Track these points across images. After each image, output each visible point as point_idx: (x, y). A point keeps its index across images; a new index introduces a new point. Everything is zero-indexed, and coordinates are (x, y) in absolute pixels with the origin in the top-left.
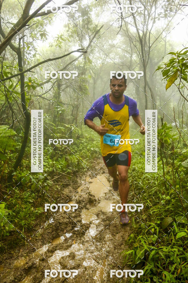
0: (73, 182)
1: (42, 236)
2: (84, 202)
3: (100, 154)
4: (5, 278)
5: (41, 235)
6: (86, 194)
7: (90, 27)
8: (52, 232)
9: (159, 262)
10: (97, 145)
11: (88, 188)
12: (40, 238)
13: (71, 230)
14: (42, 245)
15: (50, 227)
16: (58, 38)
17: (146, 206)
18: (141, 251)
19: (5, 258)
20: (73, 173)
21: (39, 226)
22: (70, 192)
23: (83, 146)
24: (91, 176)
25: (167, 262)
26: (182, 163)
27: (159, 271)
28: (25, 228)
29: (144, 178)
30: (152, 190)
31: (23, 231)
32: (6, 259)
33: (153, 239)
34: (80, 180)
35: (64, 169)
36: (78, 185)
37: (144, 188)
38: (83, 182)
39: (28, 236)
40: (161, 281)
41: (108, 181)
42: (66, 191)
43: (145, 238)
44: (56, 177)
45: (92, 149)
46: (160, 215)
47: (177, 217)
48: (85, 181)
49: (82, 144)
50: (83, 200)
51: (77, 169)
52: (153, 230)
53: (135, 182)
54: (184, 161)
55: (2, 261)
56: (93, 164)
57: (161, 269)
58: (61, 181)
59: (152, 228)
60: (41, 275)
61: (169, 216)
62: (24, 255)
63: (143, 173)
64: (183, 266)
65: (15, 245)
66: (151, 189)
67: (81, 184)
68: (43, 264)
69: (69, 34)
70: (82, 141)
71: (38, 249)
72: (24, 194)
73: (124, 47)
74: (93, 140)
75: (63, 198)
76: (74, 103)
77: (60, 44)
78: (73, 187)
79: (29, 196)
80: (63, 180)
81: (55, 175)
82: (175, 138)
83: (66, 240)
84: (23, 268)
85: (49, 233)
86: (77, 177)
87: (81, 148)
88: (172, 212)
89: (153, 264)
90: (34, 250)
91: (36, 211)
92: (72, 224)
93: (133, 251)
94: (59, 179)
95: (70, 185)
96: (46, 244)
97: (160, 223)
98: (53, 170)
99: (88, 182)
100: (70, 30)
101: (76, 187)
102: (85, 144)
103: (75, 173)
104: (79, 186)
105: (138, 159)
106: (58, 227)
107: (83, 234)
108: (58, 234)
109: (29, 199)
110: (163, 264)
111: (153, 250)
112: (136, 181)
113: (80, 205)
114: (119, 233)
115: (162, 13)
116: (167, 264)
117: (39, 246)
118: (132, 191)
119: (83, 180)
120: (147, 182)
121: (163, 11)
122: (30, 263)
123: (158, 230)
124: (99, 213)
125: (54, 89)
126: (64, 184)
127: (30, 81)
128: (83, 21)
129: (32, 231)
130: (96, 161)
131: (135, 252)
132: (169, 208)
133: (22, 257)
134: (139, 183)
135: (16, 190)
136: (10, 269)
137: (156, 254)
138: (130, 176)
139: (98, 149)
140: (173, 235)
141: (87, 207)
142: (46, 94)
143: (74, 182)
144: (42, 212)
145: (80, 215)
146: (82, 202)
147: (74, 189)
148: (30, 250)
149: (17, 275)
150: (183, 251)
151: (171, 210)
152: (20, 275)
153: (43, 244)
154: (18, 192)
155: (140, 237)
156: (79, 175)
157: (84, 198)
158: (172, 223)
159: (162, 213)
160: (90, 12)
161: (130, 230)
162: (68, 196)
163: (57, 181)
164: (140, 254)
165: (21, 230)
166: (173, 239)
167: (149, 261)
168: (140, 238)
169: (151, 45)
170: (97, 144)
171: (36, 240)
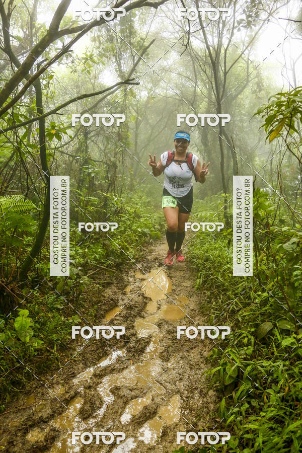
0: (116, 279)
1: (84, 356)
2: (136, 307)
3: (151, 238)
4: (40, 411)
5: (82, 354)
6: (139, 296)
7: (133, 41)
8: (97, 350)
9: (258, 381)
10: (146, 225)
11: (140, 288)
12: (81, 359)
13: (124, 346)
14: (85, 368)
15: (94, 343)
16: (86, 59)
17: (230, 310)
18: (232, 366)
19: (34, 386)
20: (116, 267)
21: (75, 342)
22: (115, 293)
23: (125, 225)
24: (143, 269)
25: (269, 381)
26: (284, 245)
27: (258, 392)
28: (56, 345)
29: (224, 271)
30: (238, 288)
31: (55, 349)
32: (36, 387)
33: (247, 352)
34: (126, 277)
35: (102, 260)
36: (125, 283)
37: (226, 284)
38: (131, 279)
39: (62, 356)
40: (262, 404)
41: (168, 276)
42: (108, 292)
43: (236, 352)
44: (91, 272)
45: (139, 230)
46: (255, 320)
47: (278, 321)
48: (134, 278)
49: (123, 223)
50: (135, 304)
51: (120, 261)
52: (246, 340)
53: (212, 277)
54: (285, 243)
55: (30, 390)
56: (143, 252)
57: (261, 390)
58: (99, 277)
59: (244, 338)
60: (90, 406)
61: (268, 321)
62: (61, 382)
63: (221, 264)
64: (291, 384)
65: (45, 369)
66: (236, 286)
67: (128, 282)
68: (90, 393)
69: (100, 52)
70: (123, 219)
71: (79, 373)
72: (46, 298)
73: (182, 69)
74: (139, 217)
75: (105, 303)
76: (110, 160)
77: (89, 68)
78: (117, 286)
79: (56, 300)
80: (102, 277)
81: (89, 270)
82: (271, 210)
83: (119, 359)
84: (63, 399)
85: (93, 350)
86: (121, 271)
87: (123, 229)
88: (270, 315)
89: (250, 384)
90: (74, 376)
91: (71, 321)
92: (124, 339)
93: (220, 367)
94: (96, 275)
95: (112, 283)
96: (90, 367)
97: (255, 330)
98: (87, 262)
99: (139, 279)
100: (102, 46)
101: (122, 286)
102: (129, 223)
103: (118, 266)
104: (126, 286)
105: (212, 243)
106: (104, 342)
107: (142, 351)
108: (105, 352)
109: (56, 304)
110: (264, 384)
111: (248, 365)
112: (212, 274)
113: (132, 312)
114: (194, 348)
115: (243, 20)
116: (268, 383)
117: (81, 370)
118: (207, 290)
119: (131, 277)
120: (230, 275)
121: (244, 17)
122: (72, 392)
123: (253, 340)
124: (162, 323)
125: (78, 138)
126: (105, 283)
127: (53, 127)
128: (122, 31)
129: (67, 349)
130: (147, 248)
131: (224, 370)
132: (266, 310)
133: (58, 384)
134: (217, 278)
135: (35, 293)
136: (45, 400)
137: (253, 371)
138: (202, 269)
139: (148, 229)
140: (274, 346)
141: (142, 315)
142: (65, 147)
143: (118, 280)
144: (79, 322)
145: (133, 327)
146: (134, 307)
147: (118, 289)
148: (68, 375)
149: (57, 408)
150: (290, 366)
151: (269, 312)
152: (61, 407)
153: (86, 366)
154: (38, 295)
155: (228, 350)
156: (124, 269)
157: (136, 302)
158: (272, 330)
159: (256, 317)
160: (133, 19)
161: (210, 343)
162: (112, 300)
163: (93, 278)
164: (231, 370)
165: (53, 348)
166: (275, 350)
167: (244, 379)
168: (228, 352)
169: (227, 69)
170: (145, 222)
171: (75, 361)
